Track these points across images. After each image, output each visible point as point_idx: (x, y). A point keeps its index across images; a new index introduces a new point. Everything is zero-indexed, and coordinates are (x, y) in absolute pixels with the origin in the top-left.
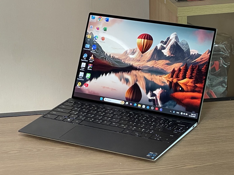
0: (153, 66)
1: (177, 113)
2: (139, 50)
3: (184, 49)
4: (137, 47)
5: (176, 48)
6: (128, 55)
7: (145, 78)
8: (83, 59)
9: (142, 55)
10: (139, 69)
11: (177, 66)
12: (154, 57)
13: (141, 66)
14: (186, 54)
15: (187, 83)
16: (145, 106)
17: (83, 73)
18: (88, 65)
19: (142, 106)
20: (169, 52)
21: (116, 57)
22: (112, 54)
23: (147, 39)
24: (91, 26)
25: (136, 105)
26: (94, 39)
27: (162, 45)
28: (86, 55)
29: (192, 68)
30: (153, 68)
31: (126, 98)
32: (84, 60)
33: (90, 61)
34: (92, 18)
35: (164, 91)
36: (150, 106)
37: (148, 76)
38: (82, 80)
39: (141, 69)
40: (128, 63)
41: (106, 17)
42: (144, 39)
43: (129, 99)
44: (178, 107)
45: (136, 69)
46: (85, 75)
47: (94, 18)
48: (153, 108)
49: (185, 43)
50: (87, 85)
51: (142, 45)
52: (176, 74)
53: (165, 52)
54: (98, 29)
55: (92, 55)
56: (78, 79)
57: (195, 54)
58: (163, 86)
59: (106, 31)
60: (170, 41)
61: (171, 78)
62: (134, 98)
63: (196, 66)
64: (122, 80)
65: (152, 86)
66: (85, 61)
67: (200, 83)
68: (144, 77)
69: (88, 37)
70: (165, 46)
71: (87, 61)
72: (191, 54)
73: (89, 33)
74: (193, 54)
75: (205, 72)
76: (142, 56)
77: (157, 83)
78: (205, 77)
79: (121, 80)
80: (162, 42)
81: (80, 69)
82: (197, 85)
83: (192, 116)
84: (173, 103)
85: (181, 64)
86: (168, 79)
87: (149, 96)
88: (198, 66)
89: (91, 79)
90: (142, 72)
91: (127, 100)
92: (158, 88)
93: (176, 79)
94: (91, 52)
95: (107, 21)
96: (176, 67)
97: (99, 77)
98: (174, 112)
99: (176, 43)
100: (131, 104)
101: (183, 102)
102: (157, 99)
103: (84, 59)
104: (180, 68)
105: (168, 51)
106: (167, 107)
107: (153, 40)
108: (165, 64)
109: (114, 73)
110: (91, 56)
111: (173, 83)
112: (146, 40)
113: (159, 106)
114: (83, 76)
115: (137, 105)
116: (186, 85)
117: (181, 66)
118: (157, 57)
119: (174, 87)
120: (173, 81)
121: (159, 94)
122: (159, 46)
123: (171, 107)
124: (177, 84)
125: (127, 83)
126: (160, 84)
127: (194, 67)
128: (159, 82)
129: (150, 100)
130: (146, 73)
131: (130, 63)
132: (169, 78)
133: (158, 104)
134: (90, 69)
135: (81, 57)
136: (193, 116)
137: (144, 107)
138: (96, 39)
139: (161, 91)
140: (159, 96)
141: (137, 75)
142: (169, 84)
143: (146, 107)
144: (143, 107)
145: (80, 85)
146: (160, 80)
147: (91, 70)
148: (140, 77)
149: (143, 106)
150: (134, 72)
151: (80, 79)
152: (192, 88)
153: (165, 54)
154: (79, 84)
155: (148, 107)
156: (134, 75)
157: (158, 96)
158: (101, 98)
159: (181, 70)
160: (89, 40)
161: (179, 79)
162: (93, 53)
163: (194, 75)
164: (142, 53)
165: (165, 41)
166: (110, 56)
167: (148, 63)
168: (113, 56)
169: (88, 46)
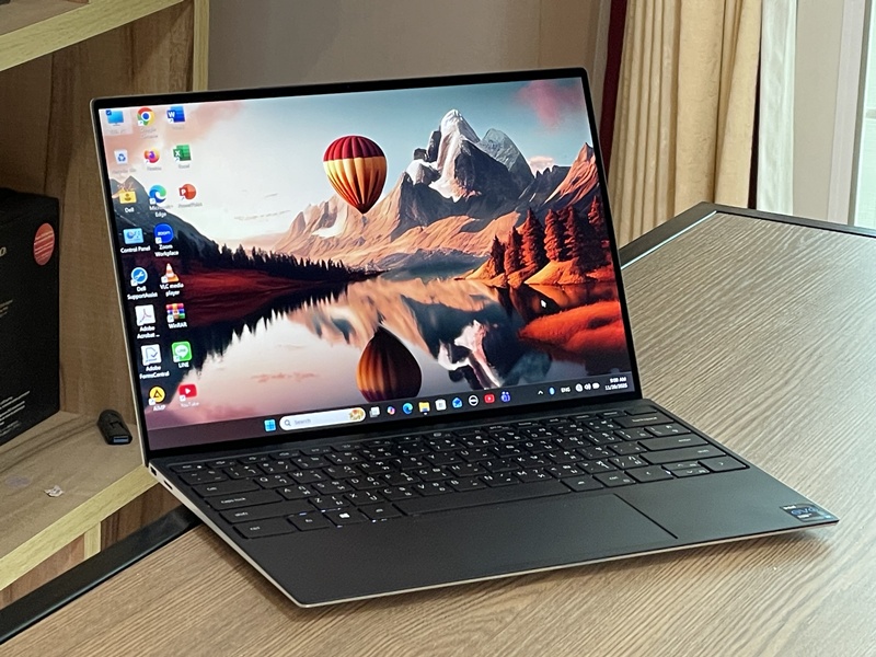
0: (420, 250)
1: (563, 390)
2: (347, 204)
3: (504, 161)
4: (334, 192)
5: (475, 164)
6: (309, 230)
7: (409, 302)
8: (134, 291)
9: (364, 218)
10: (373, 275)
11: (502, 227)
12: (411, 213)
14: (520, 178)
15: (560, 277)
16: (443, 402)
17: (157, 347)
18: (166, 310)
19: (433, 406)
20: (456, 185)
21: (269, 250)
22: (248, 242)
23: (360, 155)
24: (117, 153)
25: (410, 407)
26: (152, 201)
27: (423, 167)
28: (141, 275)
29: (555, 222)
30: (422, 255)
31: (364, 393)
32: (141, 293)
33: (168, 294)
34: (110, 121)
35: (491, 328)
36: (464, 397)
37: (415, 289)
38: (162, 374)
39: (379, 273)
40: (323, 262)
41: (168, 107)
42: (350, 156)
43: (378, 392)
44: (558, 369)
45: (360, 276)
46: (166, 353)
47: (120, 119)
48: (476, 400)
49: (501, 140)
50: (192, 387)
51: (350, 180)
52: (510, 257)
53: (444, 186)
54: (152, 158)
55: (169, 268)
56: (145, 377)
57: (548, 169)
58: (481, 311)
59: (189, 159)
60: (446, 144)
61: (498, 274)
62: (393, 386)
63: (567, 212)
64: (324, 330)
65: (440, 321)
66: (146, 295)
67: (601, 265)
68: (403, 297)
69: (123, 201)
70: (434, 165)
71: (155, 295)
72: (535, 174)
73: (122, 182)
74: (542, 172)
75: (602, 225)
76: (365, 222)
77: (456, 306)
78: (608, 242)
79: (319, 333)
80: (419, 153)
81: (139, 336)
82: (591, 275)
83: (614, 387)
84: (539, 362)
85: (513, 217)
86: (490, 283)
87: (445, 361)
88: (575, 212)
89: (197, 361)
90: (389, 282)
91: (372, 398)
92: (467, 324)
93: (517, 273)
94: (158, 254)
95: (179, 118)
96: (503, 233)
98: (552, 391)
99: (469, 145)
100: (391, 411)
101: (568, 347)
103: (139, 289)
104: (515, 232)
105: (451, 183)
106: (522, 382)
108: (459, 229)
109: (284, 313)
110: (164, 273)
111: (511, 290)
112: (357, 161)
114: (159, 360)
115: (416, 407)
116: (557, 285)
117: (518, 225)
118: (420, 214)
120: (508, 285)
121: (477, 345)
122: (414, 170)
123: (536, 378)
125: (347, 338)
126: (468, 307)
127: (559, 217)
128: (460, 299)
129: (455, 376)
130: (401, 280)
131: (330, 262)
132: (493, 277)
133: (488, 382)
134: (179, 325)
135: (125, 287)
136: (621, 386)
137: (444, 407)
138: (159, 201)
139: (482, 331)
141: (374, 297)
142: (500, 299)
143: (449, 404)
144: (438, 408)
145: (161, 399)
147: (185, 324)
148: (389, 301)
149: (437, 402)
150: (356, 289)
151: (153, 376)
152: (578, 290)
153: (446, 195)
154: (156, 395)
155: (457, 402)
156: (362, 302)
158: (267, 422)
159: (521, 236)
160: (132, 210)
161: (526, 269)
162: (165, 257)
163: (570, 243)
164: (363, 212)
165: (427, 149)
166: (241, 251)
167: (398, 244)
168: (254, 249)
169: (134, 235)
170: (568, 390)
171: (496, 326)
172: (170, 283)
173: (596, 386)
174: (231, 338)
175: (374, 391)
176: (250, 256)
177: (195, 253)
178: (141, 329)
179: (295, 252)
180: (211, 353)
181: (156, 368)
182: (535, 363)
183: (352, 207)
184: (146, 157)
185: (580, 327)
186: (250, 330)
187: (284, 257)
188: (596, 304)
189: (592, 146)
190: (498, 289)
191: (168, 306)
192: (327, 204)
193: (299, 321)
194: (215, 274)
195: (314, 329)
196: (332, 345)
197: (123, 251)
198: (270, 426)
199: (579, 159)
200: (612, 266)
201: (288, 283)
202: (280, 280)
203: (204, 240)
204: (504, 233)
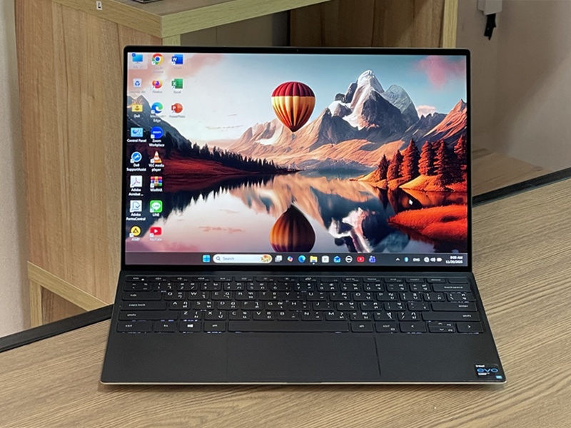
0: (329, 159)
1: (415, 260)
2: (283, 124)
3: (399, 107)
4: (276, 117)
5: (379, 108)
6: (254, 139)
7: (315, 191)
8: (131, 166)
9: (293, 135)
10: (293, 172)
11: (389, 149)
12: (327, 135)
13: (296, 163)
14: (408, 119)
15: (426, 186)
16: (327, 258)
17: (140, 202)
18: (150, 180)
19: (320, 259)
20: (362, 120)
21: (225, 149)
22: (211, 143)
23: (298, 94)
24: (135, 81)
25: (304, 258)
26: (153, 112)
27: (340, 106)
28: (137, 156)
29: (429, 150)
30: (330, 163)
31: (274, 246)
32: (136, 168)
33: (153, 170)
34: (134, 60)
35: (370, 214)
36: (343, 256)
38: (141, 219)
39: (297, 171)
40: (260, 160)
41: (173, 54)
42: (291, 94)
43: (283, 247)
45: (284, 171)
46: (146, 206)
47: (140, 59)
48: (351, 259)
49: (400, 93)
50: (159, 230)
51: (288, 109)
52: (392, 169)
53: (353, 119)
54: (157, 85)
55: (157, 154)
56: (129, 219)
57: (430, 115)
59: (181, 87)
60: (360, 92)
61: (381, 179)
62: (294, 244)
63: (439, 144)
64: (254, 204)
66: (139, 169)
67: (458, 181)
68: (311, 187)
69: (133, 110)
70: (349, 105)
71: (145, 170)
72: (420, 117)
73: (135, 98)
74: (425, 116)
75: (463, 155)
76: (294, 138)
78: (465, 166)
79: (250, 205)
81: (130, 194)
82: (449, 187)
83: (453, 262)
84: (400, 239)
85: (399, 144)
86: (375, 185)
87: (333, 231)
88: (446, 144)
89: (165, 213)
90: (303, 177)
91: (279, 249)
92: (354, 210)
93: (395, 180)
94: (151, 145)
95: (179, 61)
96: (389, 153)
97: (186, 205)
98: (406, 259)
99: (376, 94)
100: (290, 259)
101: (423, 232)
102: (356, 237)
103: (135, 165)
104: (399, 154)
105: (359, 118)
106: (386, 251)
107: (313, 95)
108: (359, 148)
109: (228, 190)
110: (153, 157)
111: (389, 191)
112: (295, 98)
113: (364, 252)
114: (140, 210)
115: (308, 259)
116: (423, 191)
117: (401, 149)
118: (333, 136)
119: (394, 200)
120: (387, 188)
121: (358, 224)
122: (333, 107)
123: (397, 250)
124: (399, 193)
125: (268, 210)
126: (356, 199)
127: (433, 146)
128: (351, 193)
130: (312, 177)
131: (265, 161)
132: (377, 181)
133: (361, 249)
134: (157, 190)
135: (126, 163)
136: (457, 262)
137: (327, 261)
138: (157, 112)
139: (363, 215)
140: (361, 228)
141: (291, 185)
143: (331, 259)
144: (323, 261)
145: (137, 234)
146: (354, 190)
147: (161, 190)
148: (301, 189)
149: (323, 258)
150: (280, 179)
151: (135, 219)
152: (438, 196)
153: (353, 125)
154: (134, 232)
155: (337, 259)
156: (283, 188)
157: (358, 228)
158: (204, 256)
159: (403, 157)
160: (139, 116)
161: (402, 178)
162: (155, 147)
163: (437, 164)
164: (293, 131)
165: (345, 94)
166: (206, 148)
167: (314, 153)
168: (215, 148)
169: (137, 132)
170: (418, 260)
171: (374, 213)
172: (155, 164)
173: (439, 260)
174: (189, 201)
175: (280, 245)
176: (211, 152)
177: (175, 146)
178: (132, 190)
179: (243, 152)
180: (175, 210)
181: (138, 215)
182: (398, 240)
183: (285, 127)
184: (153, 84)
185: (434, 220)
186: (204, 198)
187: (234, 154)
188: (450, 206)
189: (466, 102)
190: (380, 189)
191: (152, 178)
192: (269, 124)
193: (237, 196)
194: (186, 161)
195: (247, 202)
196: (257, 214)
197: (129, 141)
198: (207, 259)
199: (455, 109)
200: (466, 182)
201: (234, 171)
202: (230, 169)
203: (183, 139)
204: (391, 153)
